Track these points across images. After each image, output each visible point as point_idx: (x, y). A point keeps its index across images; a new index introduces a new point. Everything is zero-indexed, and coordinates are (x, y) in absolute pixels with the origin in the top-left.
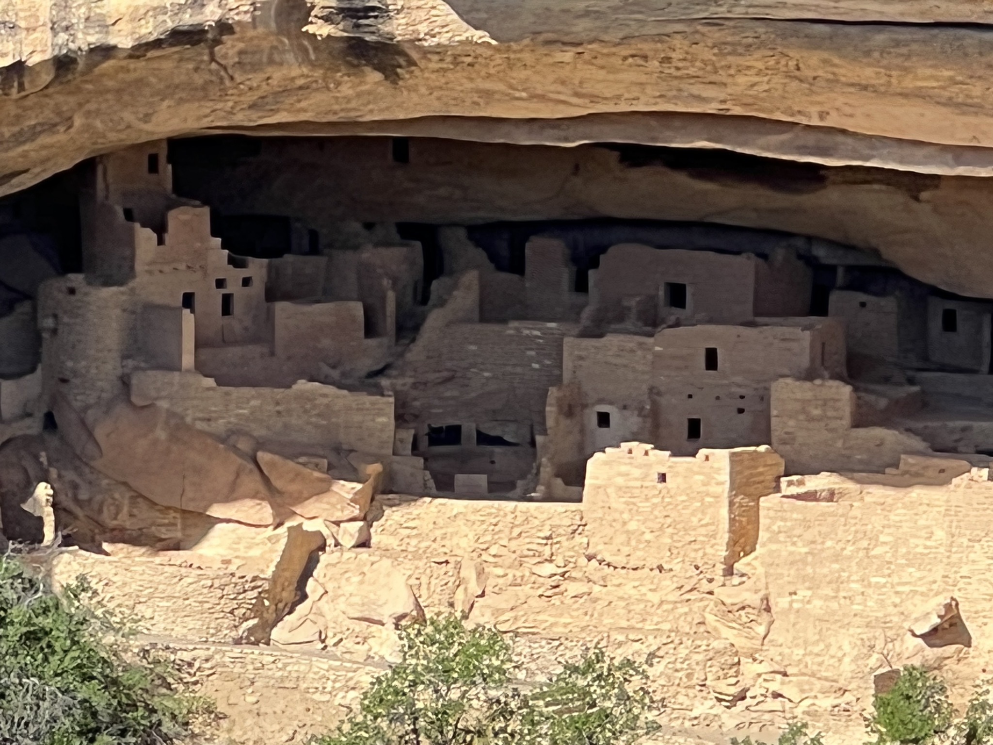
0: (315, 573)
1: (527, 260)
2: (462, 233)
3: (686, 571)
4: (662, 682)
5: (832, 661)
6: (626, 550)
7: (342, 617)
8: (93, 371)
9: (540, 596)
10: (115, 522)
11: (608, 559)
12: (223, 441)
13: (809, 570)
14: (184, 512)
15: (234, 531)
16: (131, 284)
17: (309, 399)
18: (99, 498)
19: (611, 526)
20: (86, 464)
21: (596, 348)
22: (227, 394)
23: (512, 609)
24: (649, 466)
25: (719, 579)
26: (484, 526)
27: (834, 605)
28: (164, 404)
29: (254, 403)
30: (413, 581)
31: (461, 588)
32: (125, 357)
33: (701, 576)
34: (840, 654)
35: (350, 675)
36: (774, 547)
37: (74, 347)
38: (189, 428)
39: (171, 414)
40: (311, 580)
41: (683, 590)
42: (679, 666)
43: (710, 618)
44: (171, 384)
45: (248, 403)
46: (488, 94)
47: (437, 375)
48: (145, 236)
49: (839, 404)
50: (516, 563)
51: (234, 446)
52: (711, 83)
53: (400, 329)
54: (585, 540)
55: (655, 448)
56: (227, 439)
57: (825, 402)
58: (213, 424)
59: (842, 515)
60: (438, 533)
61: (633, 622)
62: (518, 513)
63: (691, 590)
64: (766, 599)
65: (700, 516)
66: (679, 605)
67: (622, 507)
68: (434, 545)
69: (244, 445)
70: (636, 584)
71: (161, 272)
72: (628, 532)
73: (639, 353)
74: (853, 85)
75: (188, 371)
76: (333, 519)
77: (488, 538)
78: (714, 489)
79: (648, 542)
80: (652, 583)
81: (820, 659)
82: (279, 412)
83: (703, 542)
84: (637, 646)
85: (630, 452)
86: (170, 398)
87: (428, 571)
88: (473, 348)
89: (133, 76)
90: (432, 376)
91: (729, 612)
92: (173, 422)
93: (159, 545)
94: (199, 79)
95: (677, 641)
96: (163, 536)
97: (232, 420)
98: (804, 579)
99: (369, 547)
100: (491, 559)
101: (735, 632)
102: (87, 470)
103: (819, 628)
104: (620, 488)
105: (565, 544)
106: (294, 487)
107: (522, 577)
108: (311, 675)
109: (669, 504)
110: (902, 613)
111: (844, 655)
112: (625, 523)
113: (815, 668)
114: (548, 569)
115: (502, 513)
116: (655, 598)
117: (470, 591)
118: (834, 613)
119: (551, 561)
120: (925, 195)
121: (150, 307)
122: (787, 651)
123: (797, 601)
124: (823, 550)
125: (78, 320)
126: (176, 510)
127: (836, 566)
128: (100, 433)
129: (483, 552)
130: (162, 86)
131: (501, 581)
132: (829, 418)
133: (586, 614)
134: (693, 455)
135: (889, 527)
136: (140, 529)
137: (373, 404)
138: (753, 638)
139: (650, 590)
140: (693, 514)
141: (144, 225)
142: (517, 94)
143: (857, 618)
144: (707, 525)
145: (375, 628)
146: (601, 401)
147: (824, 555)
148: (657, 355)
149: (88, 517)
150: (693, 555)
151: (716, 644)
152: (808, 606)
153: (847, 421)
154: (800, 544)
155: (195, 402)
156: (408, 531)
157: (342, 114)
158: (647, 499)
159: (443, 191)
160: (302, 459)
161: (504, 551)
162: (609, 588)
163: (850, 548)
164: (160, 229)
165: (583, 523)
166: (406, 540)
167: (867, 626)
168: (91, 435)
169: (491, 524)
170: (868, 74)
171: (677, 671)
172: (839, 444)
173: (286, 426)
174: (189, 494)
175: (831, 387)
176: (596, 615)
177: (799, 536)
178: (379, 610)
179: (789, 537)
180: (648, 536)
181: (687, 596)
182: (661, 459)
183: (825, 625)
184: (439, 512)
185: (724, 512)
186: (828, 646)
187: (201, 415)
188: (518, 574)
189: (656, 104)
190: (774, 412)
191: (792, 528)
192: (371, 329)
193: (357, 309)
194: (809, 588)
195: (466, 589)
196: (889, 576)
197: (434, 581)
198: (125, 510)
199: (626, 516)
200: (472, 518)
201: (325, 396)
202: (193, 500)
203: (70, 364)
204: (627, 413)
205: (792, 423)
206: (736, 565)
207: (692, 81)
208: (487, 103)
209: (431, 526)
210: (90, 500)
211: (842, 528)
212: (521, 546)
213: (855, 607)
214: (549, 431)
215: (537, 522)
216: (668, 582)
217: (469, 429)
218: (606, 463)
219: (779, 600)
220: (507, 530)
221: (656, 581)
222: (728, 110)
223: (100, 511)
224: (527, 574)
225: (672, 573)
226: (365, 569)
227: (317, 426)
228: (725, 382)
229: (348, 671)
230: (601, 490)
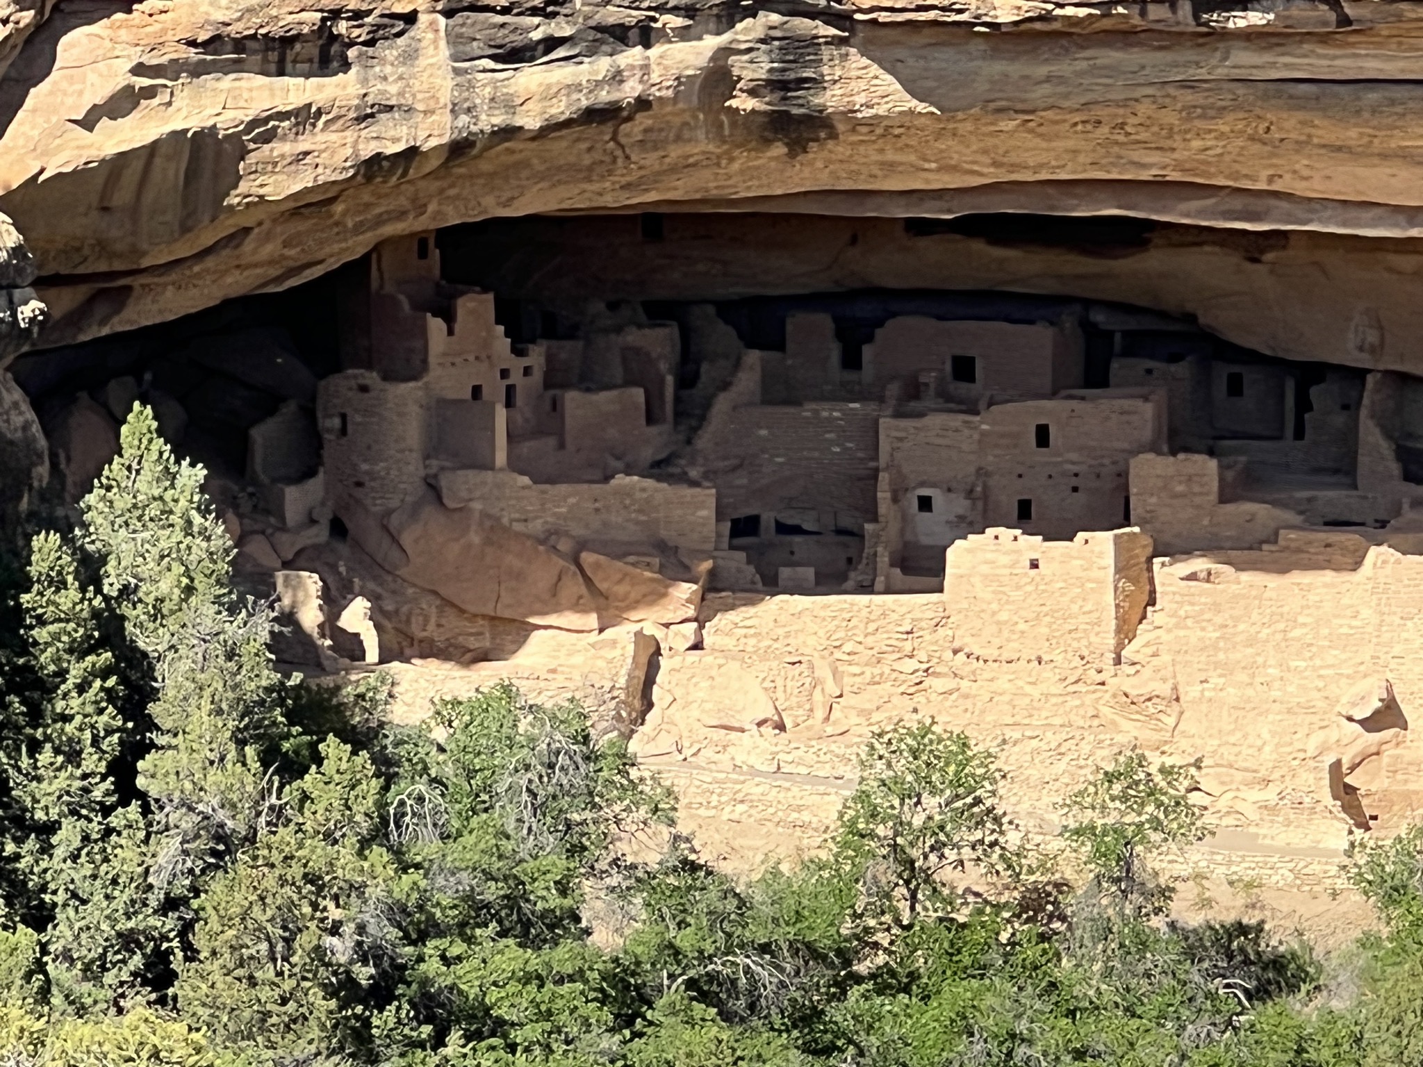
0: (658, 679)
1: (788, 337)
2: (711, 310)
3: (1070, 662)
4: (1066, 781)
5: (1250, 751)
6: (997, 642)
7: (697, 725)
8: (394, 473)
9: (903, 693)
10: (425, 634)
11: (977, 652)
12: (542, 542)
13: (1221, 656)
14: (493, 618)
15: (553, 637)
16: (425, 379)
17: (629, 495)
18: (405, 609)
19: (979, 617)
20: (388, 572)
21: (915, 428)
22: (544, 492)
23: (878, 708)
24: (1018, 552)
25: (1109, 668)
26: (835, 623)
27: (1250, 692)
28: (477, 506)
29: (572, 500)
30: (767, 684)
31: (819, 688)
32: (427, 457)
33: (1088, 666)
34: (1259, 743)
35: (738, 787)
36: (1182, 633)
37: (369, 447)
38: (506, 530)
39: (485, 515)
40: (655, 687)
41: (1067, 682)
42: (1082, 762)
43: (1105, 710)
44: (484, 483)
45: (565, 501)
46: (892, 167)
47: (726, 463)
48: (436, 325)
49: (1205, 479)
50: (874, 660)
51: (554, 547)
52: (1157, 148)
53: (679, 415)
54: (950, 633)
55: (1023, 533)
56: (547, 539)
57: (1190, 479)
58: (530, 525)
59: (1255, 598)
60: (781, 632)
61: (1018, 719)
62: (873, 607)
63: (1076, 682)
64: (1175, 688)
65: (1080, 603)
66: (1068, 698)
67: (989, 596)
68: (776, 645)
69: (565, 545)
70: (1012, 677)
71: (453, 364)
72: (998, 623)
73: (966, 432)
74: (1324, 146)
75: (501, 470)
76: (664, 621)
77: (841, 634)
78: (1096, 574)
79: (1023, 632)
80: (1030, 676)
81: (1236, 749)
82: (597, 510)
83: (1085, 630)
84: (1035, 743)
85: (996, 537)
86: (482, 498)
87: (783, 673)
88: (764, 432)
89: (517, 157)
90: (721, 464)
91: (1133, 703)
92: (488, 523)
93: (468, 656)
94: (587, 160)
95: (1078, 737)
96: (472, 647)
97: (549, 519)
98: (1217, 665)
99: (702, 649)
100: (846, 657)
101: (1139, 724)
102: (389, 578)
103: (1234, 716)
104: (986, 577)
105: (928, 638)
106: (621, 589)
107: (881, 675)
108: (693, 789)
109: (1044, 591)
110: (1327, 698)
111: (1264, 743)
112: (994, 613)
113: (1232, 758)
114: (910, 665)
115: (855, 608)
116: (1035, 692)
117: (827, 691)
118: (1249, 700)
119: (911, 657)
120: (1269, 257)
121: (443, 403)
122: (1199, 742)
123: (1208, 689)
124: (1234, 634)
125: (374, 420)
126: (484, 617)
127: (1250, 651)
128: (407, 540)
129: (835, 651)
130: (542, 168)
131: (858, 679)
132: (1195, 494)
133: (966, 710)
134: (1071, 540)
135: (1308, 607)
136: (447, 640)
137: (693, 496)
138: (1161, 730)
139: (1030, 683)
140: (1072, 601)
141: (435, 315)
142: (927, 166)
143: (1277, 704)
144: (1090, 612)
145: (734, 735)
146: (923, 484)
147: (1238, 639)
148: (984, 434)
149: (396, 629)
150: (1075, 644)
151: (1119, 738)
152: (1222, 694)
153: (1214, 497)
154: (1211, 629)
155: (513, 502)
156: (744, 631)
157: (715, 192)
158: (1018, 587)
159: (701, 267)
160: (631, 559)
161: (860, 648)
162: (979, 683)
163: (1266, 631)
164: (449, 318)
165: (947, 614)
166: (743, 640)
167: (1288, 712)
168: (395, 540)
169: (844, 619)
171: (1081, 767)
172: (1206, 522)
173: (605, 524)
174: (506, 598)
175: (1196, 462)
176: (977, 713)
177: (1209, 621)
178: (738, 717)
179: (1197, 622)
180: (1022, 626)
181: (1071, 689)
182: (1032, 544)
183: (1241, 713)
184: (781, 608)
185: (1109, 598)
186: (1245, 736)
187: (517, 516)
188: (877, 671)
189: (1085, 171)
190: (1133, 490)
191: (1202, 612)
192: (652, 419)
193: (638, 394)
194: (1220, 676)
195: (823, 689)
196: (1311, 658)
197: (789, 683)
198: (433, 621)
199: (994, 606)
200: (822, 614)
201: (643, 490)
202: (509, 606)
203: (365, 467)
204: (952, 495)
205: (1154, 500)
206: (1123, 653)
207: (1134, 147)
208: (885, 176)
209: (772, 624)
210: (397, 612)
211: (1256, 611)
212: (879, 642)
213: (1273, 693)
214: (881, 519)
215: (894, 616)
216: (1050, 674)
217: (768, 519)
218: (969, 551)
219: (1188, 689)
220: (862, 626)
221: (1034, 673)
222: (1164, 176)
223: (408, 621)
224: (887, 670)
225: (1053, 665)
226: (714, 673)
227: (637, 523)
228: (1060, 459)
229: (736, 782)
230: (965, 579)
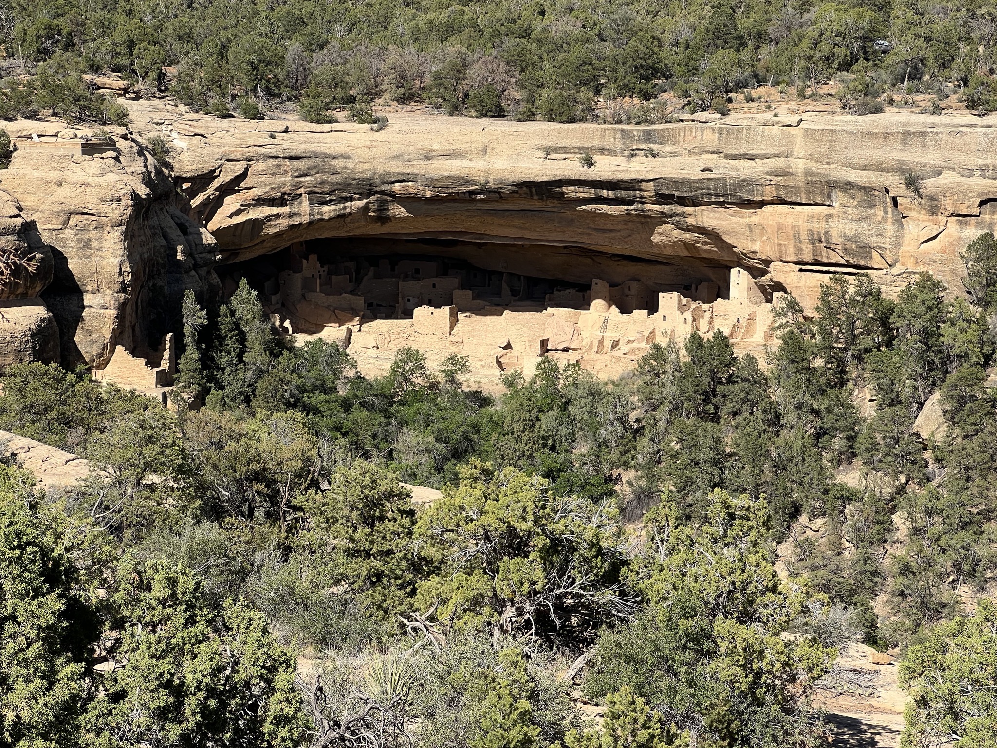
0: (352, 337)
1: (379, 264)
2: (363, 258)
3: (440, 334)
4: (439, 360)
5: (479, 354)
6: (424, 330)
7: (360, 347)
8: (295, 293)
9: (404, 341)
10: (301, 328)
11: (420, 332)
13: (473, 333)
14: (316, 324)
15: (329, 328)
16: (302, 273)
17: (345, 298)
18: (297, 322)
19: (420, 324)
20: (294, 314)
21: (407, 284)
22: (327, 297)
23: (399, 344)
24: (429, 311)
25: (448, 336)
27: (479, 341)
28: (313, 300)
29: (333, 299)
30: (375, 339)
32: (302, 289)
33: (444, 335)
34: (480, 352)
36: (464, 328)
37: (290, 287)
38: (319, 305)
39: (315, 302)
40: (351, 339)
41: (439, 339)
43: (448, 345)
44: (315, 295)
46: (403, 228)
47: (366, 291)
48: (305, 261)
49: (469, 295)
50: (398, 333)
51: (329, 309)
53: (356, 281)
54: (414, 328)
55: (430, 307)
56: (328, 307)
57: (466, 295)
58: (324, 304)
59: (480, 321)
60: (378, 327)
61: (429, 346)
62: (397, 322)
63: (441, 339)
64: (462, 340)
65: (442, 322)
66: (439, 342)
67: (423, 320)
69: (332, 309)
70: (427, 337)
71: (308, 269)
72: (424, 326)
73: (418, 285)
74: (496, 224)
75: (318, 292)
76: (353, 325)
78: (445, 315)
80: (431, 337)
81: (476, 353)
82: (339, 301)
83: (443, 328)
84: (432, 352)
85: (424, 308)
86: (314, 298)
87: (378, 336)
88: (374, 285)
91: (453, 343)
92: (315, 304)
93: (311, 332)
94: (338, 226)
95: (442, 351)
96: (312, 330)
97: (328, 303)
98: (472, 335)
99: (361, 331)
100: (392, 333)
101: (455, 348)
103: (475, 346)
104: (422, 316)
105: (409, 329)
106: (344, 318)
108: (360, 361)
109: (434, 319)
112: (423, 324)
113: (475, 355)
114: (405, 335)
115: (394, 323)
116: (432, 341)
118: (478, 343)
119: (406, 333)
121: (306, 278)
122: (468, 352)
123: (470, 340)
124: (475, 329)
125: (291, 281)
126: (314, 324)
127: (479, 332)
128: (298, 307)
129: (389, 332)
130: (328, 228)
131: (394, 338)
132: (467, 298)
133: (418, 344)
134: (440, 308)
135: (491, 323)
136: (306, 329)
137: (359, 298)
138: (460, 349)
139: (431, 339)
140: (440, 321)
141: (304, 259)
142: (411, 228)
143: (484, 344)
144: (444, 324)
145: (368, 349)
146: (408, 296)
148: (421, 285)
149: (295, 326)
150: (441, 330)
151: (451, 351)
152: (472, 341)
153: (471, 299)
154: (470, 327)
155: (321, 299)
156: (370, 327)
157: (365, 233)
158: (429, 318)
159: (361, 249)
160: (346, 312)
161: (395, 331)
162: (420, 339)
163: (482, 328)
164: (307, 260)
165: (413, 324)
166: (370, 329)
167: (487, 346)
168: (295, 307)
169: (391, 325)
170: (502, 222)
171: (443, 357)
172: (469, 305)
173: (340, 304)
174: (319, 320)
175: (467, 292)
176: (420, 345)
178: (369, 346)
179: (467, 326)
180: (430, 327)
182: (432, 309)
183: (477, 346)
184: (378, 323)
185: (448, 321)
186: (478, 351)
187: (322, 302)
188: (398, 336)
189: (445, 229)
190: (453, 297)
191: (468, 324)
192: (350, 282)
193: (348, 276)
194: (472, 338)
195: (387, 340)
196: (492, 334)
197: (379, 339)
198: (304, 325)
199: (424, 322)
200: (387, 324)
201: (349, 297)
202: (320, 322)
203: (289, 291)
204: (415, 298)
205: (458, 300)
206: (451, 332)
207: (455, 224)
208: (402, 230)
209: (376, 326)
210: (295, 323)
211: (480, 324)
212: (399, 330)
213: (483, 341)
214: (399, 303)
215: (402, 324)
216: (436, 337)
217: (375, 303)
218: (418, 310)
219: (465, 340)
222: (461, 230)
223: (298, 325)
224: (401, 336)
225: (436, 335)
226: (363, 336)
227: (347, 304)
228: (438, 291)
229: (369, 360)
230: (417, 317)
